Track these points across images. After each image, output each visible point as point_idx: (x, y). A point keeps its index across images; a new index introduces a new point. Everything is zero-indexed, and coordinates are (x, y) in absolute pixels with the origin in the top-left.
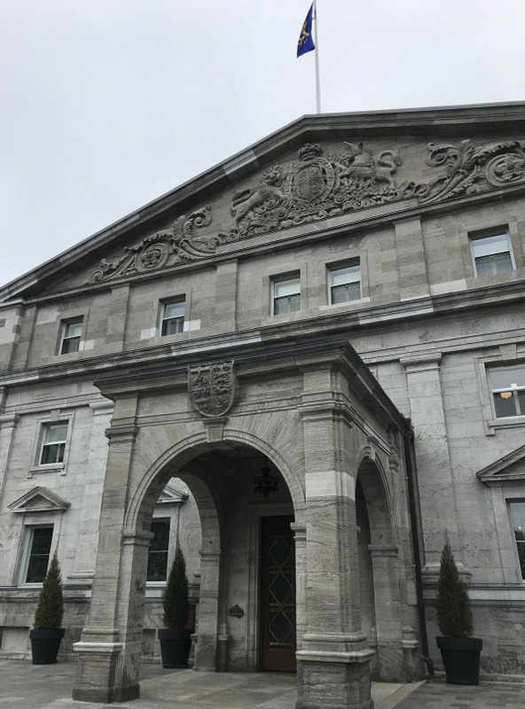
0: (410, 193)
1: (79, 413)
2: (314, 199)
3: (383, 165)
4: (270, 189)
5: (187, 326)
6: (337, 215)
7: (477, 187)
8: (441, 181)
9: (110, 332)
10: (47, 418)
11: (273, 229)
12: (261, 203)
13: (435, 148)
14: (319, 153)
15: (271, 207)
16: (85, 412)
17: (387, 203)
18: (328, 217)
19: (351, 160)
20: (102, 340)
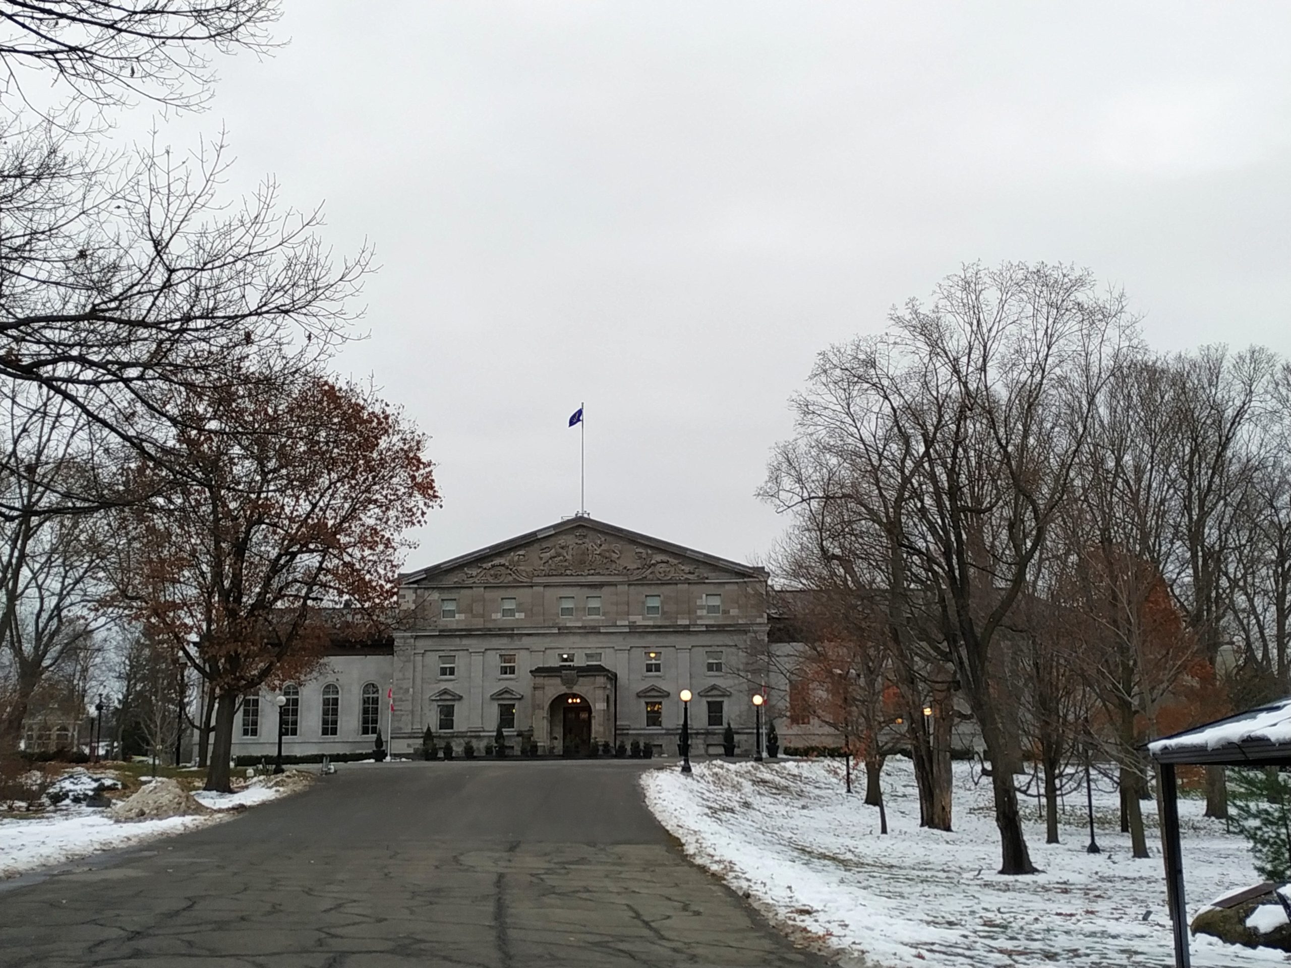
0: (625, 571)
1: (461, 653)
2: (582, 562)
3: (614, 552)
4: (561, 550)
5: (517, 615)
6: (593, 575)
7: (651, 576)
8: (638, 569)
9: (474, 612)
10: (442, 654)
11: (561, 575)
12: (555, 557)
13: (637, 550)
14: (585, 536)
15: (561, 561)
16: (465, 652)
17: (615, 574)
18: (589, 575)
19: (601, 545)
20: (470, 615)
